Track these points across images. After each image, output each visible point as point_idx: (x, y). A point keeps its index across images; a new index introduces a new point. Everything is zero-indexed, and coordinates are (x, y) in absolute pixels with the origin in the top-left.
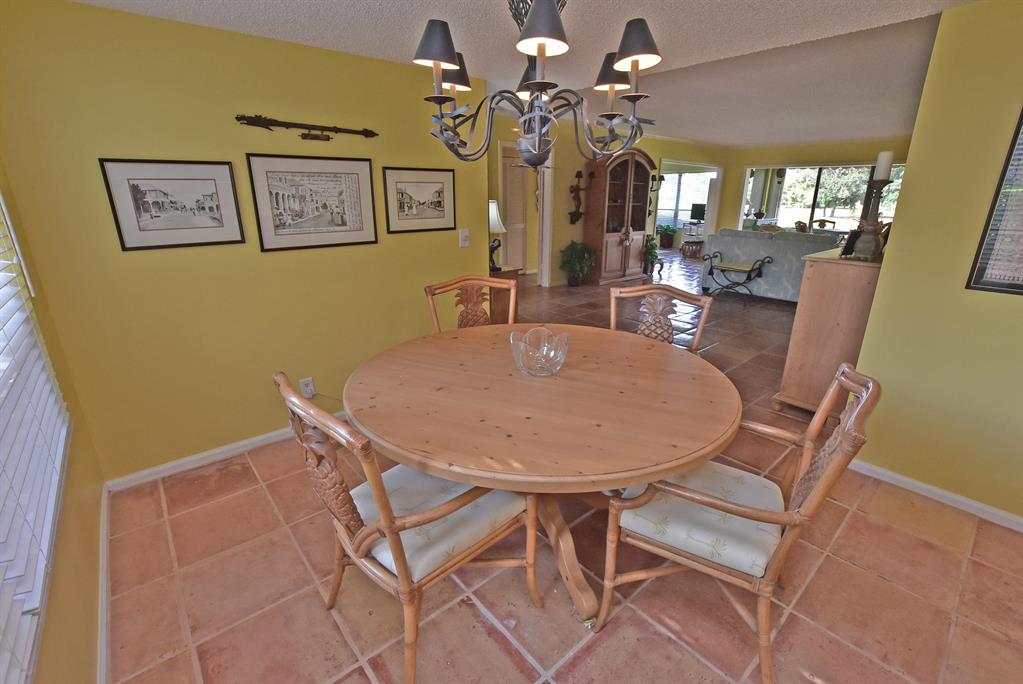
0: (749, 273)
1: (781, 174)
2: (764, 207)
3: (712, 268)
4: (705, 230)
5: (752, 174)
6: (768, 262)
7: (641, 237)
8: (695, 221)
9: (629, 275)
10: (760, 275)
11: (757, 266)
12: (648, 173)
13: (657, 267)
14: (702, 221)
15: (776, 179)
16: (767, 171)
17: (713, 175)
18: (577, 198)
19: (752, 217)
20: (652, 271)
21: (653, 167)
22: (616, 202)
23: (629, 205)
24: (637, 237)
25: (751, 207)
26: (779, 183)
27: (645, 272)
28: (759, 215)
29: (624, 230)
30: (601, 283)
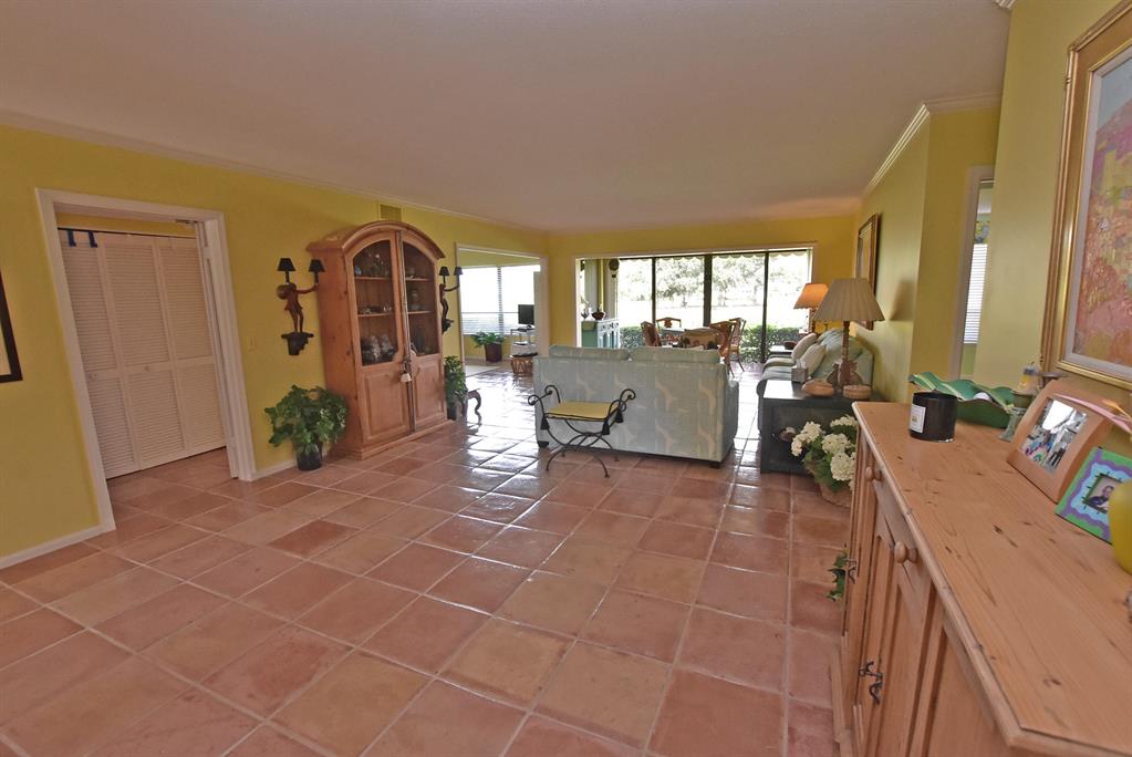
0: (606, 420)
1: (614, 265)
2: (602, 305)
3: (545, 417)
4: (536, 339)
5: (583, 267)
6: (629, 397)
7: (435, 364)
8: (524, 326)
9: (422, 428)
10: (619, 419)
11: (615, 407)
12: (431, 265)
13: (472, 403)
14: (533, 327)
15: (610, 273)
16: (598, 261)
17: (537, 268)
18: (295, 310)
19: (590, 318)
20: (464, 412)
21: (440, 255)
22: (379, 310)
23: (403, 316)
24: (426, 365)
25: (588, 306)
26: (614, 276)
27: (451, 415)
28: (598, 315)
29: (398, 357)
30: (364, 455)
